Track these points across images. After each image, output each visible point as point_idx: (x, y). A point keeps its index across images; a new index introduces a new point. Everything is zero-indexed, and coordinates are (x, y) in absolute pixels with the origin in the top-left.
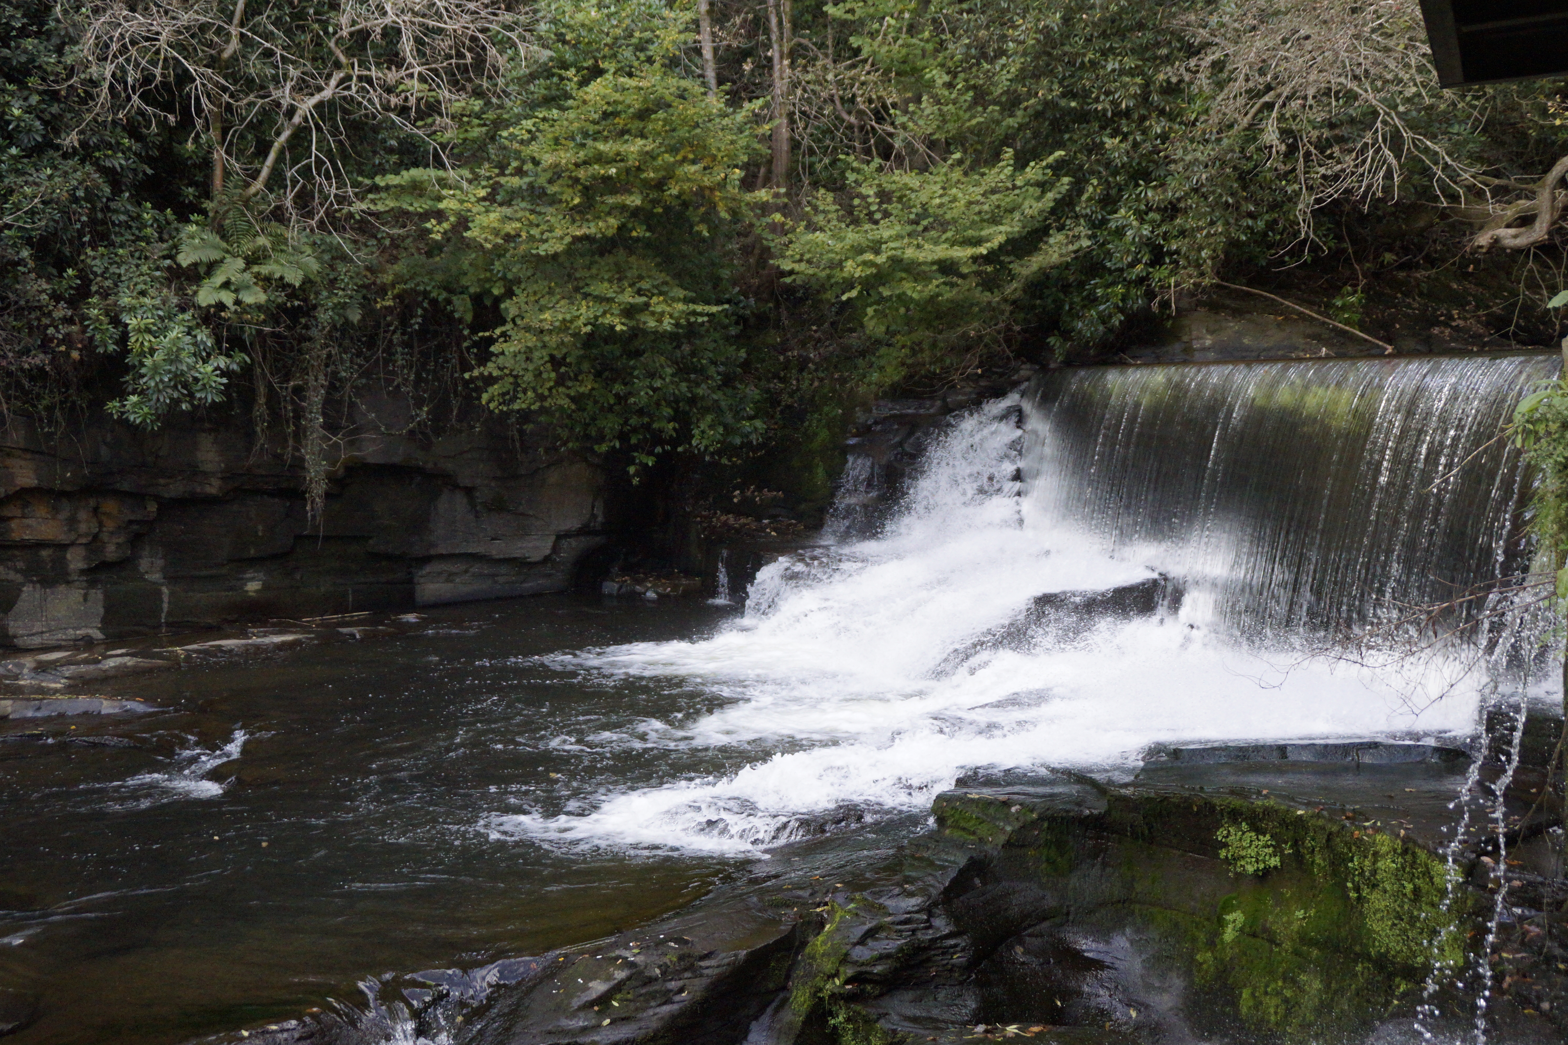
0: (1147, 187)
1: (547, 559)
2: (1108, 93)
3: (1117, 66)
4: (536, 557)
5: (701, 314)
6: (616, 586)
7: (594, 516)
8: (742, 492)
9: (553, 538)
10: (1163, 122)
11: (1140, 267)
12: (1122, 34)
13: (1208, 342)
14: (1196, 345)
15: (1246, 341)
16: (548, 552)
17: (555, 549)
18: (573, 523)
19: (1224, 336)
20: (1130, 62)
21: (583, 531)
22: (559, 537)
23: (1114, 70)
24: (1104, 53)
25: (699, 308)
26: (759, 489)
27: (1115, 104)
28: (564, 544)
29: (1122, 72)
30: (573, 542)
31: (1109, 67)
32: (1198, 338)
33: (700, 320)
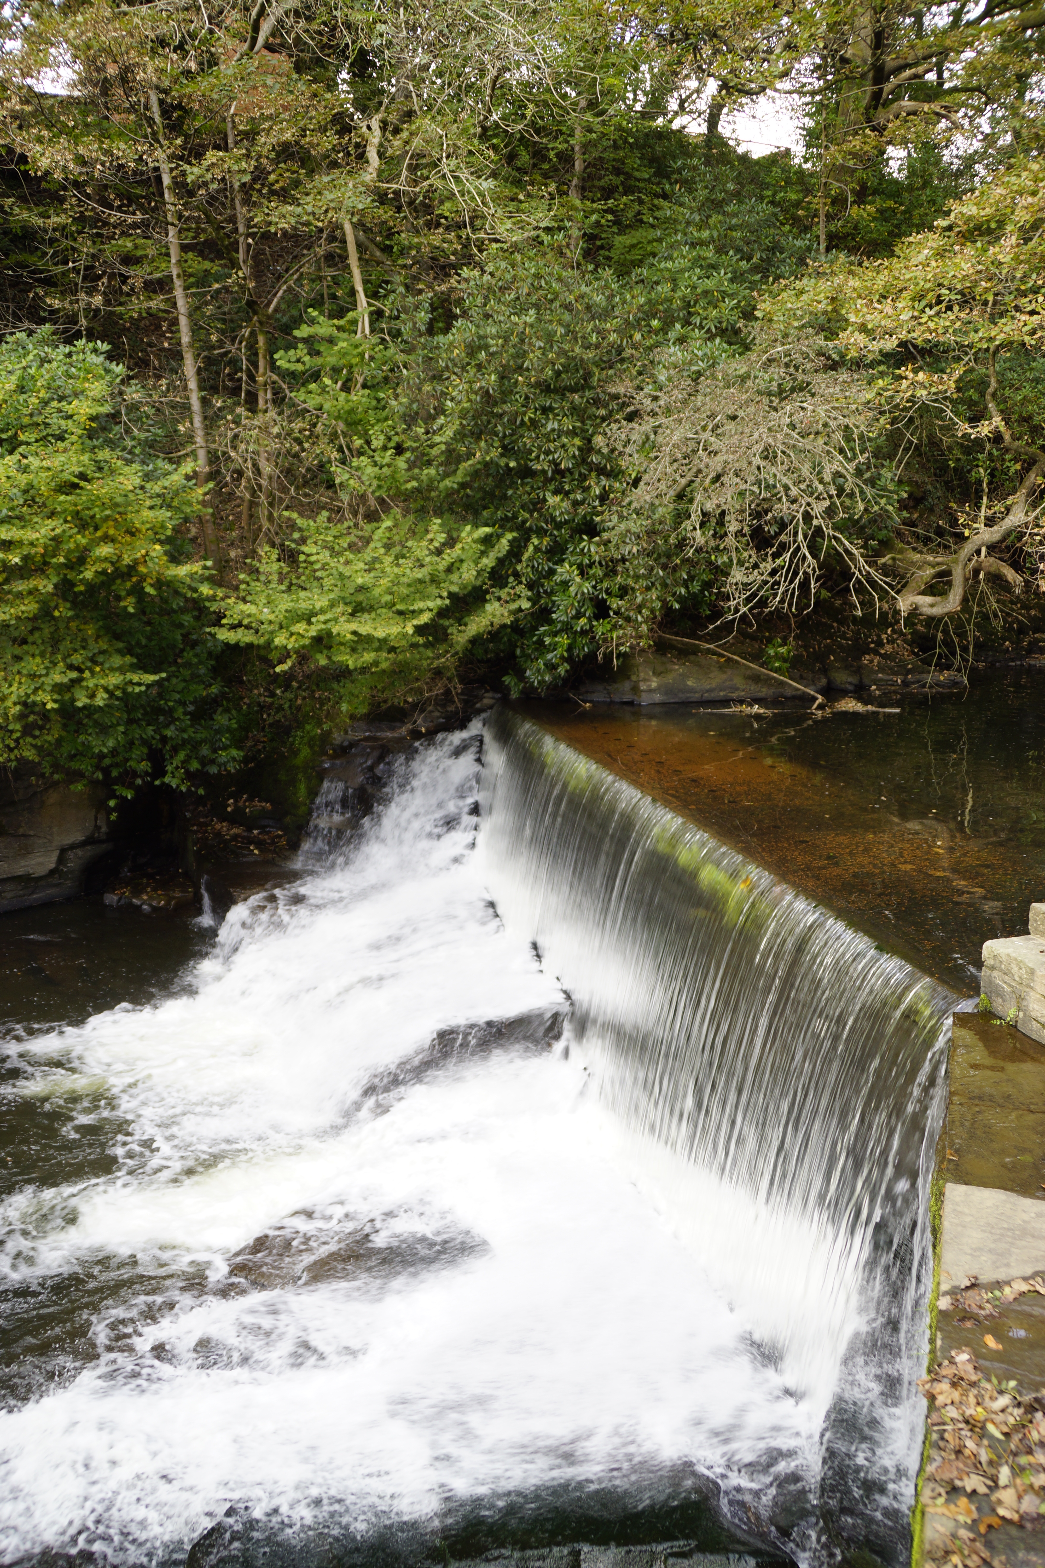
0: (590, 542)
1: (52, 872)
2: (548, 453)
3: (556, 426)
4: (41, 871)
5: (139, 684)
6: (116, 898)
7: (97, 828)
8: (236, 801)
9: (57, 853)
10: (604, 481)
11: (583, 621)
12: (562, 392)
13: (654, 685)
14: (643, 686)
15: (689, 683)
16: (53, 866)
17: (61, 860)
18: (77, 837)
19: (669, 679)
20: (568, 424)
21: (89, 841)
22: (63, 851)
23: (553, 430)
24: (545, 410)
25: (135, 678)
26: (251, 799)
27: (556, 464)
28: (71, 855)
29: (560, 433)
30: (80, 852)
31: (549, 427)
32: (645, 680)
33: (137, 689)
